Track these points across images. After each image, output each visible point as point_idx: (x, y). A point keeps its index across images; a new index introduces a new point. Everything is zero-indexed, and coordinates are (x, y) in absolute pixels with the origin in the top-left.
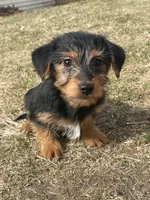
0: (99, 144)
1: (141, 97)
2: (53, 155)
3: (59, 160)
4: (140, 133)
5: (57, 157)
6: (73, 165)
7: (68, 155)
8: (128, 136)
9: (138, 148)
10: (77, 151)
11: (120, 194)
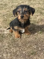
0: (29, 34)
1: (38, 22)
2: (18, 37)
3: (20, 38)
4: (39, 31)
5: (19, 38)
6: (24, 39)
7: (22, 37)
8: (36, 32)
9: (39, 35)
10: (24, 36)
11: (36, 45)
